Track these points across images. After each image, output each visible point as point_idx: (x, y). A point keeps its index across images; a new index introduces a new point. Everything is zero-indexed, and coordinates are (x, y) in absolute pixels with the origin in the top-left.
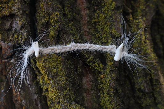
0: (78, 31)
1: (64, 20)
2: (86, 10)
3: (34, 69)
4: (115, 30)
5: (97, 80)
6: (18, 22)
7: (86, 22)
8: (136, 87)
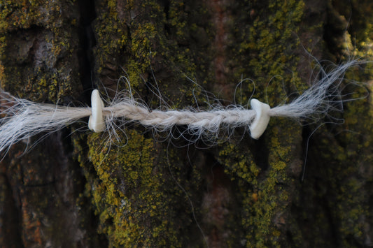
0: (201, 74)
1: (166, 45)
2: (225, 14)
4: (299, 76)
5: (241, 205)
6: (50, 45)
8: (342, 230)
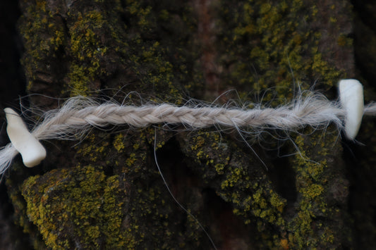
0: (181, 77)
1: (124, 39)
3: (22, 228)
4: (323, 59)
7: (214, 38)
